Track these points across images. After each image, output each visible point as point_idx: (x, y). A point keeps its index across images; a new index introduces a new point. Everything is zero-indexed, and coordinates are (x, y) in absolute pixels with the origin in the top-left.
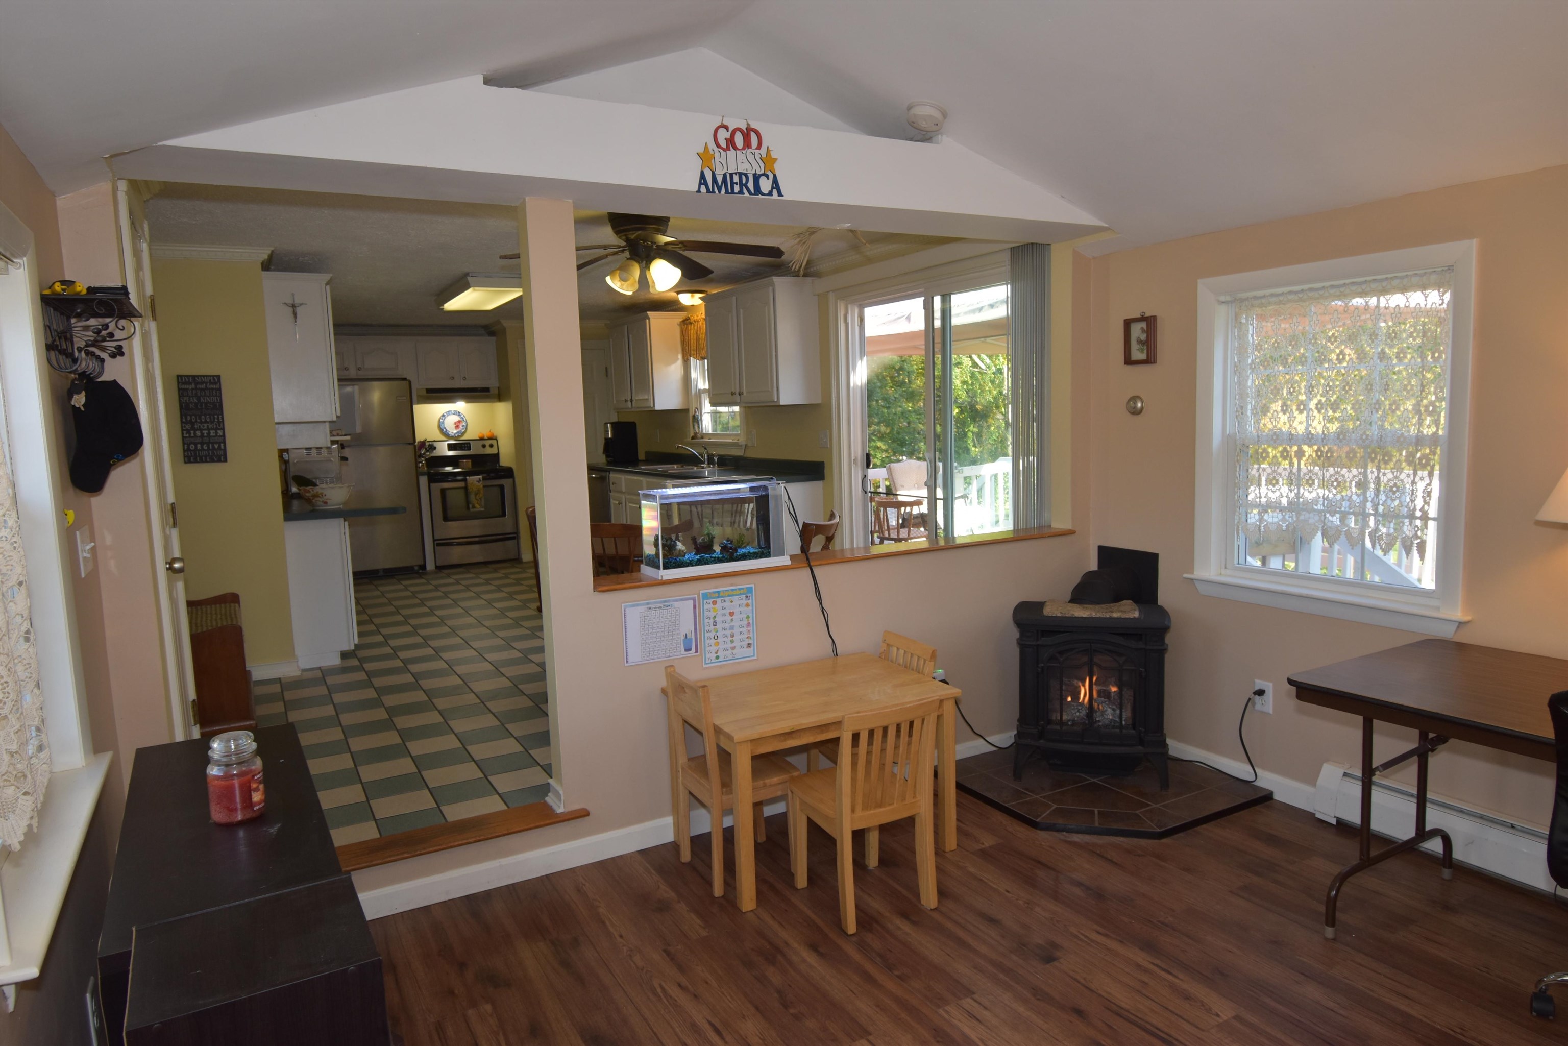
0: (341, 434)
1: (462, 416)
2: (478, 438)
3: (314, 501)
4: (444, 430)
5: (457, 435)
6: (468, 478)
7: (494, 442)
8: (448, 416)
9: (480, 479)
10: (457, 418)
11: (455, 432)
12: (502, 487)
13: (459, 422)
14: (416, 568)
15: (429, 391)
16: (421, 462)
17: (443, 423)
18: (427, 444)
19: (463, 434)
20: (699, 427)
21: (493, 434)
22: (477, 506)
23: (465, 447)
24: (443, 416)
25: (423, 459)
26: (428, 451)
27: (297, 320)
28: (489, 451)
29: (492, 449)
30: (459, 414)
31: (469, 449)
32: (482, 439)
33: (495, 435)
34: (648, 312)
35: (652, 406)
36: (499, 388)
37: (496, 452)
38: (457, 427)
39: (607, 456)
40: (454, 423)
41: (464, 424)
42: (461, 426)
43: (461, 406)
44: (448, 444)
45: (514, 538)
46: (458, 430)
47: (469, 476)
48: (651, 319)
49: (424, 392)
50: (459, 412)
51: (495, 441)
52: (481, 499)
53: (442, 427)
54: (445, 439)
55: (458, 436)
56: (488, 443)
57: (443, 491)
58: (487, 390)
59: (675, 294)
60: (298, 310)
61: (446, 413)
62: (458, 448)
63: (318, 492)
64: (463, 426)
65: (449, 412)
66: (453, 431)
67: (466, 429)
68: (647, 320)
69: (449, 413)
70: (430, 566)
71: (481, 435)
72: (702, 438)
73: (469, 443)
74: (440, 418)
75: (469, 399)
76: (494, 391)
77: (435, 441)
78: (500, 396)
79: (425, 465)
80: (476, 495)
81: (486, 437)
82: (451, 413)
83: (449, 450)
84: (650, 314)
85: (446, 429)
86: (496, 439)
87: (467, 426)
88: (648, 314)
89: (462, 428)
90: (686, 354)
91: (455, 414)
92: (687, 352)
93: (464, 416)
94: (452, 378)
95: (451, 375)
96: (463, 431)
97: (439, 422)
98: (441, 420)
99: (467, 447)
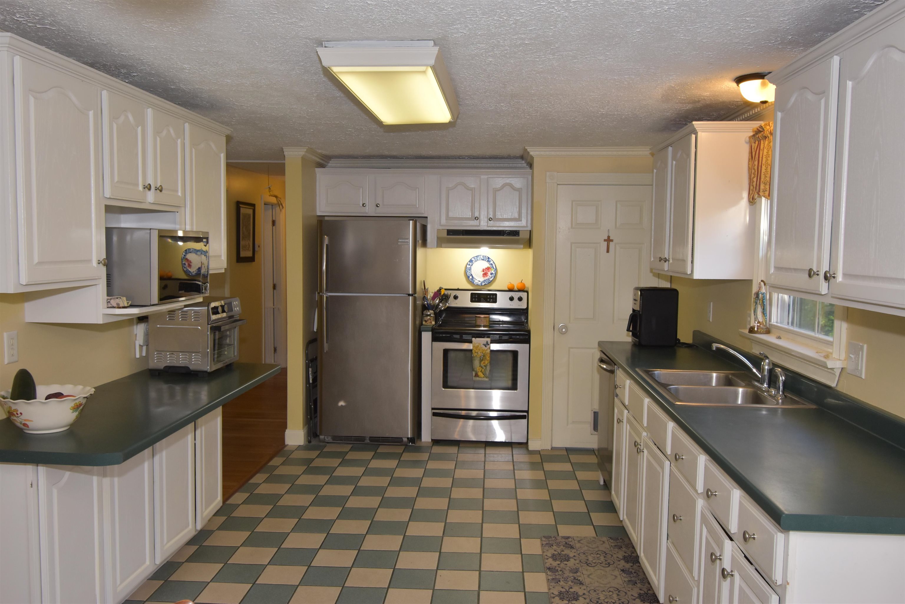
1: (492, 262)
2: (507, 289)
4: (471, 277)
5: (483, 284)
6: (473, 339)
7: (524, 295)
8: (476, 261)
9: (487, 342)
10: (486, 265)
11: (482, 279)
12: (515, 354)
13: (488, 269)
14: (405, 440)
15: (450, 232)
16: (429, 315)
17: (470, 269)
18: (443, 292)
19: (490, 283)
21: (524, 285)
22: (480, 374)
23: (490, 298)
24: (471, 261)
25: (432, 312)
28: (516, 305)
29: (520, 303)
30: (488, 259)
31: (495, 301)
32: (511, 290)
33: (527, 286)
34: (694, 123)
35: (689, 272)
36: (530, 231)
37: (525, 307)
38: (485, 274)
40: (482, 270)
41: (493, 272)
42: (489, 273)
43: (485, 251)
44: (472, 294)
45: (523, 417)
46: (485, 279)
47: (476, 337)
48: (699, 134)
49: (445, 234)
50: (489, 258)
51: (526, 293)
52: (486, 366)
53: (468, 274)
54: (470, 287)
55: (485, 285)
56: (516, 295)
57: (446, 352)
58: (515, 233)
61: (474, 258)
62: (482, 299)
63: (10, 408)
64: (492, 274)
65: (477, 257)
66: (479, 278)
67: (495, 277)
68: (693, 136)
70: (426, 437)
71: (510, 286)
73: (496, 295)
74: (467, 264)
75: (496, 244)
76: (524, 236)
77: (458, 290)
79: (432, 318)
80: (481, 360)
81: (516, 289)
82: (479, 259)
83: (472, 301)
84: (696, 124)
85: (472, 277)
86: (527, 292)
87: (496, 274)
88: (693, 125)
89: (490, 276)
90: (752, 190)
91: (483, 260)
92: (754, 188)
93: (494, 262)
94: (477, 218)
95: (477, 214)
96: (491, 279)
97: (466, 267)
98: (468, 266)
99: (493, 298)
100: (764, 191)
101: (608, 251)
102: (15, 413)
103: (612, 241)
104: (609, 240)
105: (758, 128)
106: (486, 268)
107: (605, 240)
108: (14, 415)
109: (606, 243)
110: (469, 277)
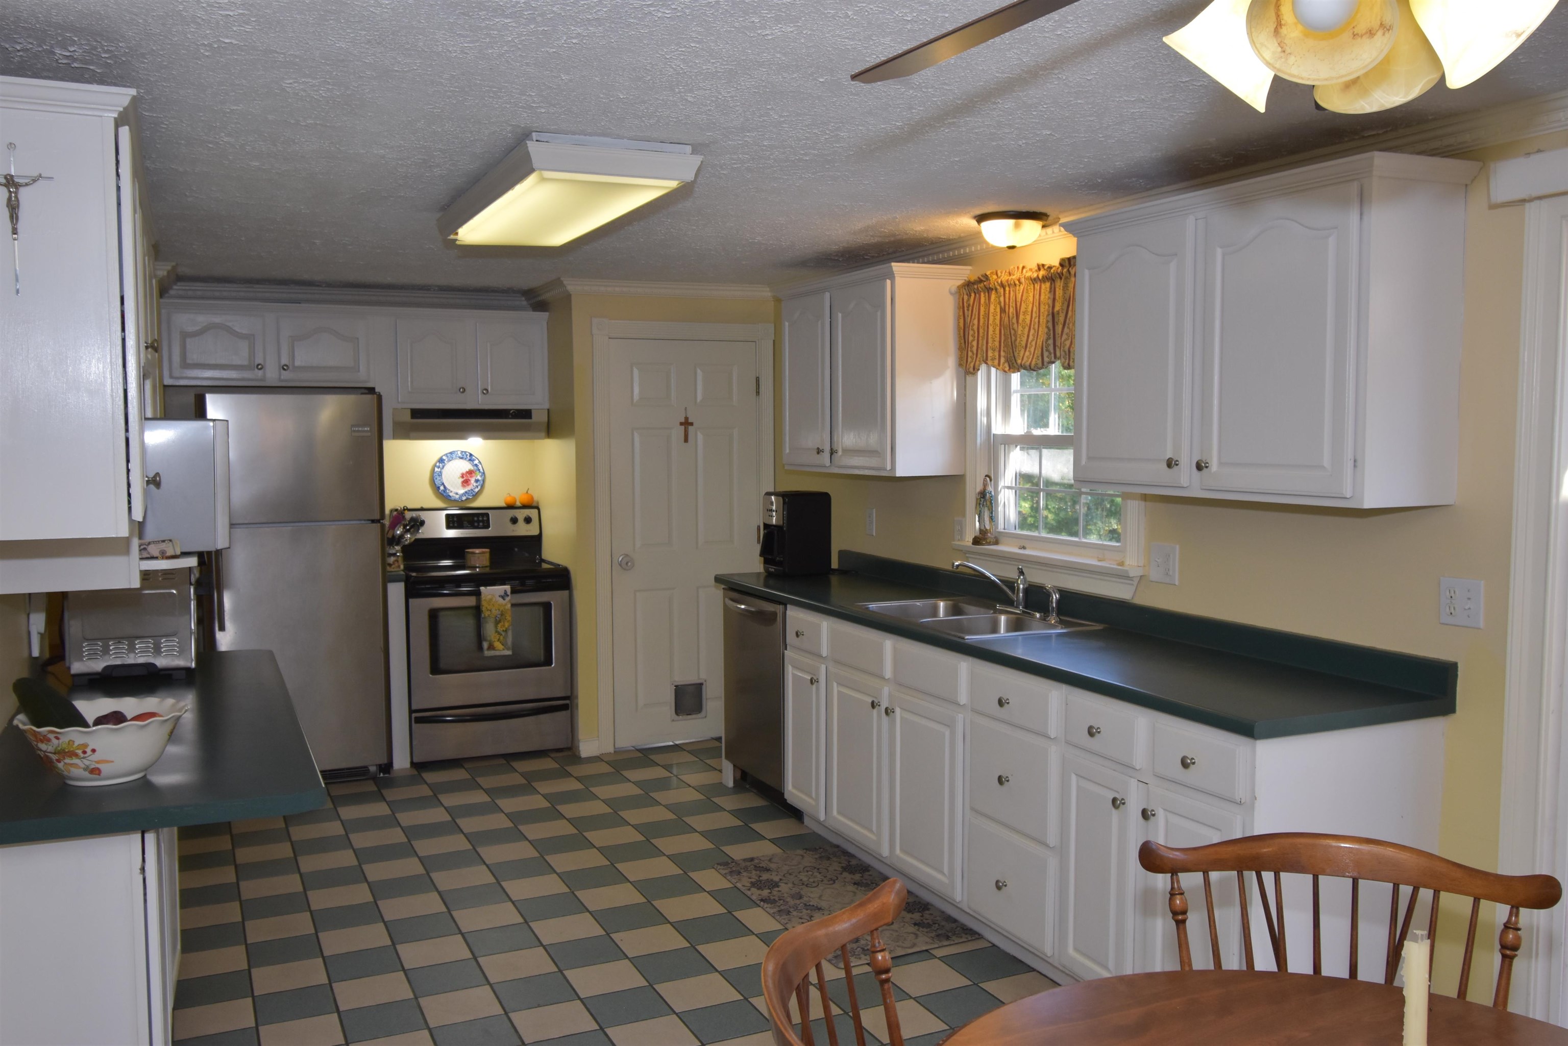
0: (170, 552)
1: (476, 462)
2: (503, 505)
3: (60, 765)
4: (442, 488)
5: (464, 498)
6: (482, 588)
7: (533, 513)
8: (449, 461)
9: (506, 592)
10: (466, 466)
11: (461, 491)
12: (547, 607)
13: (470, 472)
14: (373, 769)
15: (417, 413)
16: (394, 555)
17: (440, 474)
18: (407, 516)
19: (476, 495)
20: (991, 518)
21: (532, 498)
22: (498, 645)
23: (478, 521)
24: (441, 460)
25: (398, 546)
26: (408, 531)
27: (20, 226)
28: (522, 530)
29: (529, 527)
30: (471, 458)
31: (487, 526)
32: (510, 507)
33: (536, 498)
34: (893, 264)
35: (887, 467)
36: (548, 410)
37: (536, 532)
38: (466, 482)
39: (766, 562)
40: (459, 475)
41: (479, 478)
42: (473, 480)
43: (475, 444)
44: (448, 516)
45: (565, 707)
46: (466, 489)
47: (486, 585)
48: (898, 280)
49: (407, 417)
50: (471, 455)
51: (536, 511)
52: (506, 631)
53: (438, 482)
54: (439, 504)
55: (467, 499)
56: (521, 514)
57: (434, 615)
58: (525, 414)
59: (974, 223)
60: (25, 195)
61: (446, 455)
62: (465, 523)
63: (71, 742)
64: (477, 481)
65: (451, 453)
66: (456, 489)
67: (483, 486)
68: (888, 282)
69: (451, 455)
70: (401, 761)
71: (510, 500)
72: (996, 543)
73: (487, 515)
74: (435, 466)
75: (488, 433)
76: (539, 417)
77: (422, 509)
78: (550, 430)
79: (400, 559)
80: (497, 622)
81: (518, 504)
82: (454, 456)
83: (449, 527)
84: (896, 267)
85: (445, 487)
86: (538, 508)
87: (484, 481)
88: (891, 267)
89: (475, 484)
90: (971, 357)
91: (462, 458)
92: (973, 354)
93: (480, 462)
94: (463, 391)
95: (462, 385)
96: (477, 490)
97: (433, 471)
98: (436, 469)
99: (483, 521)
100: (993, 359)
101: (686, 440)
102: (79, 752)
103: (692, 424)
104: (686, 423)
105: (980, 277)
106: (467, 472)
107: (681, 424)
108: (76, 755)
109: (683, 427)
110: (439, 488)
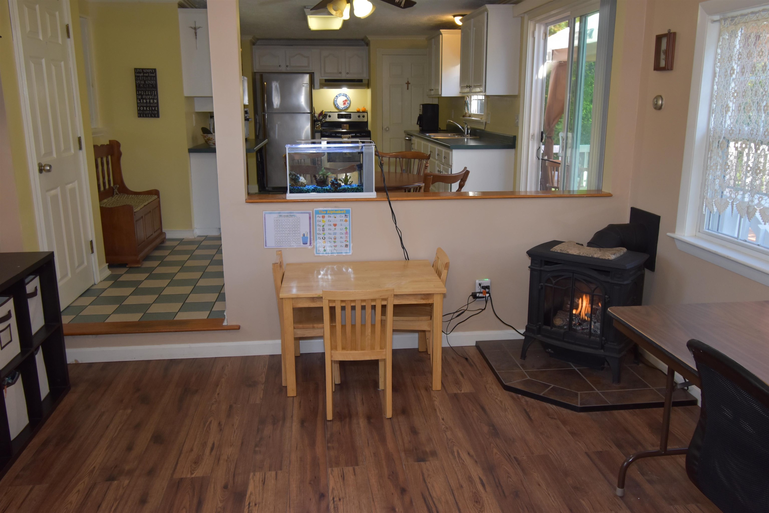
1: (348, 97)
2: (356, 111)
4: (337, 105)
5: (344, 109)
6: (342, 135)
7: (365, 114)
8: (339, 96)
9: (349, 137)
10: (345, 98)
11: (343, 106)
13: (346, 100)
15: (326, 80)
16: (318, 125)
17: (336, 101)
18: (324, 113)
19: (347, 108)
20: (468, 109)
21: (365, 109)
23: (348, 116)
24: (337, 96)
25: (319, 123)
26: (323, 118)
27: (197, 37)
28: (361, 120)
29: (364, 119)
30: (346, 96)
31: (350, 118)
32: (358, 112)
33: (367, 109)
34: (441, 30)
35: (440, 94)
36: (368, 79)
37: (366, 120)
38: (344, 104)
39: (420, 126)
40: (342, 101)
41: (349, 102)
42: (347, 103)
43: (345, 90)
44: (338, 114)
46: (345, 106)
48: (443, 35)
49: (324, 82)
50: (346, 95)
51: (366, 113)
53: (336, 104)
54: (337, 111)
55: (345, 109)
56: (361, 115)
58: (361, 81)
59: (452, 17)
60: (198, 31)
61: (338, 95)
62: (344, 117)
63: (210, 137)
64: (348, 103)
65: (340, 94)
66: (341, 106)
67: (350, 105)
68: (441, 36)
69: (340, 95)
71: (358, 110)
72: (470, 116)
73: (351, 114)
74: (335, 98)
75: (350, 87)
76: (365, 82)
77: (331, 112)
78: (368, 86)
81: (361, 111)
82: (341, 95)
83: (338, 118)
84: (442, 31)
85: (338, 105)
86: (367, 113)
87: (350, 103)
88: (440, 31)
89: (347, 104)
91: (343, 96)
93: (349, 97)
94: (340, 73)
95: (340, 71)
96: (348, 106)
97: (334, 100)
98: (335, 99)
99: (349, 116)
101: (408, 89)
102: (211, 139)
103: (410, 83)
104: (408, 83)
106: (345, 100)
107: (406, 83)
108: (211, 140)
109: (407, 85)
110: (336, 105)
